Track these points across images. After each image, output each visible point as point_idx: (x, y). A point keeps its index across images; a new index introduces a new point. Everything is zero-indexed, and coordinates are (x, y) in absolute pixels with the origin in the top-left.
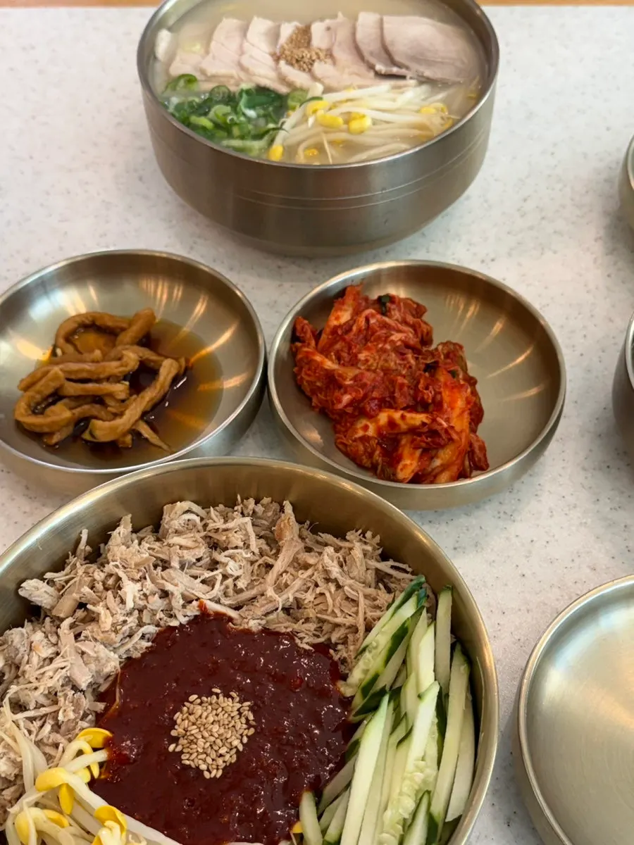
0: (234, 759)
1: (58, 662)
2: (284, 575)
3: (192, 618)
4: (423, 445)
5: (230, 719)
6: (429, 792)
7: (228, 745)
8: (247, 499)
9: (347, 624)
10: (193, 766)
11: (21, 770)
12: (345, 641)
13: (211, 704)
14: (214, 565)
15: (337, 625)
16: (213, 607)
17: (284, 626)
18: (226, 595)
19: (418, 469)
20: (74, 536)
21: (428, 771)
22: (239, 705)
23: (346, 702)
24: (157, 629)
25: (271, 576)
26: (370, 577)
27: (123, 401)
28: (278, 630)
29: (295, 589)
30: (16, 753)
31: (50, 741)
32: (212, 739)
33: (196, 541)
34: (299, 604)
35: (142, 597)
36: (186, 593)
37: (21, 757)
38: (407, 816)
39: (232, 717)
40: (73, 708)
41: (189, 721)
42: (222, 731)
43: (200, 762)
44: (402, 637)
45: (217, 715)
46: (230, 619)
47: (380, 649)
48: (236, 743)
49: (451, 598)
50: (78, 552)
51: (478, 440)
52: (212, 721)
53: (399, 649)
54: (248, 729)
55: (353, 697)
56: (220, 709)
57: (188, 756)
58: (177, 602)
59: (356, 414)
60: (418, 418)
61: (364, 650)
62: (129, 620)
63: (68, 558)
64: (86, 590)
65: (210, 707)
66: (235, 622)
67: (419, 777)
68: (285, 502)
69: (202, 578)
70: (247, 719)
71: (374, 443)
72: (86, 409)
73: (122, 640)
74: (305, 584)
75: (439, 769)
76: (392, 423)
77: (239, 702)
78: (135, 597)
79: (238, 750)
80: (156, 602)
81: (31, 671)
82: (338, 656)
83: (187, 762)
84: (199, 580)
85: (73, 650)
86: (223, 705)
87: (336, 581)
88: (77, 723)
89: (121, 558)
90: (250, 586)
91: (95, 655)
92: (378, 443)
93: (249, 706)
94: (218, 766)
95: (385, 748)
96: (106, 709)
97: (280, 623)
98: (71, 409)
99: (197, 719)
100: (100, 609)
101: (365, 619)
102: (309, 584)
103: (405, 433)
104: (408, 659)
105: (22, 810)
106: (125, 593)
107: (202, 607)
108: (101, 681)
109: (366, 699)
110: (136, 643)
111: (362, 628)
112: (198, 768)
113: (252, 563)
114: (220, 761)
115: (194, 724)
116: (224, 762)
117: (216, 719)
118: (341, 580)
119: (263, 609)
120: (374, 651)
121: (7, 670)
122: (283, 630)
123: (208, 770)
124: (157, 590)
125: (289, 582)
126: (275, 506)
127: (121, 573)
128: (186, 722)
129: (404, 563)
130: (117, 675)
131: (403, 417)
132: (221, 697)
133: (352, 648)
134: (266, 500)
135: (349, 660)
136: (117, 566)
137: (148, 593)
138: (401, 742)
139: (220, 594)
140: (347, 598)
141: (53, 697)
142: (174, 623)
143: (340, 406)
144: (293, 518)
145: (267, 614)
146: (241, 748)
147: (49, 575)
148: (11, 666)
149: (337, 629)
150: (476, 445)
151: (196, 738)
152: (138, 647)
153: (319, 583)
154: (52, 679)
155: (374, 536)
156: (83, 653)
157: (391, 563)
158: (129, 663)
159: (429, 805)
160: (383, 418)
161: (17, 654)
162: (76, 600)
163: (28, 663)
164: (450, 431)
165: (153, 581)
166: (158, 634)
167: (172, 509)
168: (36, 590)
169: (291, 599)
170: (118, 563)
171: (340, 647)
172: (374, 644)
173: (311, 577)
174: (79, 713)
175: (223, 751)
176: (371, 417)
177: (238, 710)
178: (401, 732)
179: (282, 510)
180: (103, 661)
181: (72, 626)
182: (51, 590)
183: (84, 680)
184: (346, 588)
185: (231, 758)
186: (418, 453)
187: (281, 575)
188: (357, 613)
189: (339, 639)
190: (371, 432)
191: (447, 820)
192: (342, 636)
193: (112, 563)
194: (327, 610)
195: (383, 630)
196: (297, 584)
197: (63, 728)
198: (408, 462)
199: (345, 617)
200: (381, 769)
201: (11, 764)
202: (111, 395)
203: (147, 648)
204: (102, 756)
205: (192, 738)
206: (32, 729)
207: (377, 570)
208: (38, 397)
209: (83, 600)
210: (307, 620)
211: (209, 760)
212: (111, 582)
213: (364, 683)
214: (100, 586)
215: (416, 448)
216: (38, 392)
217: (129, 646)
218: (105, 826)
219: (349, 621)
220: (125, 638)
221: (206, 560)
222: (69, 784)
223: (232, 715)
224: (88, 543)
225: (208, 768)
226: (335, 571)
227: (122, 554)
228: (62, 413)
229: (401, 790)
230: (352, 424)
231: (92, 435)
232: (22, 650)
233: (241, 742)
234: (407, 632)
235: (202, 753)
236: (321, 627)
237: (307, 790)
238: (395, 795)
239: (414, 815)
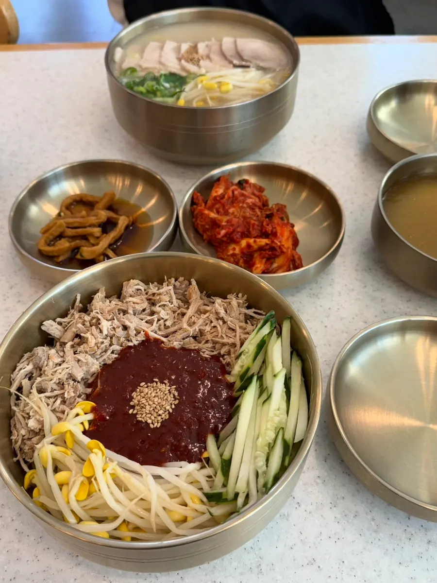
0: (167, 417)
1: (64, 365)
2: (193, 317)
3: (141, 342)
4: (267, 256)
5: (164, 395)
6: (283, 428)
7: (164, 409)
8: (170, 278)
9: (230, 342)
10: (144, 421)
11: (43, 426)
12: (229, 353)
13: (153, 387)
14: (152, 313)
15: (224, 345)
16: (152, 335)
17: (193, 345)
18: (160, 329)
19: (264, 268)
20: (72, 298)
21: (282, 416)
22: (169, 388)
23: (230, 386)
24: (121, 348)
25: (186, 318)
26: (242, 317)
27: (98, 238)
28: (190, 348)
29: (199, 325)
30: (40, 415)
31: (60, 409)
32: (155, 406)
33: (142, 300)
34: (201, 332)
35: (112, 329)
36: (137, 328)
37: (43, 418)
38: (271, 441)
39: (166, 394)
40: (73, 390)
41: (141, 396)
42: (160, 401)
43: (148, 418)
44: (262, 346)
45: (157, 393)
46: (163, 342)
47: (250, 353)
48: (168, 408)
49: (290, 323)
50: (75, 307)
51: (297, 254)
52: (154, 396)
53: (261, 353)
54: (175, 400)
55: (234, 383)
56: (158, 390)
57: (140, 415)
58: (132, 332)
59: (228, 241)
60: (263, 242)
61: (240, 354)
62: (105, 341)
63: (69, 311)
64: (80, 325)
65: (152, 389)
66: (165, 344)
67: (277, 419)
68: (192, 280)
69: (146, 320)
70: (174, 395)
71: (239, 257)
72: (78, 242)
73: (101, 354)
74: (205, 322)
75: (288, 416)
76: (249, 246)
77: (169, 386)
78: (108, 328)
79: (169, 412)
80: (120, 332)
81: (48, 370)
82: (225, 361)
83: (140, 419)
84: (144, 321)
85: (73, 359)
86: (160, 387)
87: (222, 319)
88: (75, 399)
89: (100, 309)
90: (174, 324)
91: (86, 361)
92: (241, 257)
93: (175, 388)
94: (158, 421)
95: (255, 406)
96: (93, 392)
97: (191, 344)
98: (70, 242)
99: (145, 395)
100: (88, 335)
101: (240, 340)
102: (207, 322)
103: (256, 251)
104: (266, 359)
105: (44, 446)
106: (103, 326)
107: (147, 335)
108: (89, 377)
109: (243, 382)
110: (109, 355)
111: (238, 343)
112: (146, 422)
113: (174, 312)
114: (159, 418)
115: (143, 398)
116: (162, 418)
117: (156, 395)
118: (226, 318)
119: (181, 336)
120: (246, 355)
121: (34, 371)
122: (193, 348)
123: (152, 423)
124: (120, 325)
125: (195, 321)
126: (186, 282)
127: (100, 316)
128: (139, 397)
129: (261, 310)
130: (98, 373)
131: (255, 242)
132: (159, 383)
133: (233, 356)
134: (181, 279)
135: (232, 363)
136: (97, 313)
137: (115, 326)
138: (264, 402)
139: (157, 329)
140: (230, 328)
141: (61, 384)
142: (131, 344)
143: (219, 236)
144: (196, 287)
145: (184, 339)
146: (171, 411)
147: (58, 320)
148: (37, 369)
149: (224, 347)
150: (296, 257)
151: (145, 405)
152: (110, 357)
153: (213, 320)
154: (61, 373)
155: (243, 296)
156: (79, 361)
157: (253, 310)
158: (105, 367)
159: (283, 435)
160: (244, 243)
161: (41, 361)
162: (74, 332)
163: (47, 366)
164: (282, 247)
165: (118, 320)
166: (122, 351)
167: (128, 283)
168: (52, 327)
169: (197, 330)
170: (98, 311)
171: (226, 357)
172: (247, 350)
173: (208, 317)
174: (77, 393)
175: (161, 412)
176: (237, 242)
177: (169, 390)
178: (264, 396)
179: (190, 284)
180: (90, 365)
181: (72, 346)
182: (59, 327)
183: (79, 375)
184: (229, 322)
185: (166, 416)
186: (264, 260)
187: (191, 318)
188: (235, 336)
189: (225, 352)
190: (237, 251)
191: (295, 442)
192: (227, 351)
193: (94, 311)
194: (218, 336)
195: (252, 342)
196: (201, 321)
197: (67, 402)
198: (258, 265)
199: (229, 339)
200: (254, 417)
201: (37, 422)
202: (92, 235)
203: (115, 358)
204: (90, 417)
205: (142, 405)
206: (49, 403)
207: (245, 314)
208: (51, 237)
209: (78, 333)
210: (207, 342)
211: (153, 418)
212: (94, 321)
213: (241, 373)
214: (88, 324)
215: (263, 258)
216: (51, 234)
217: (105, 357)
218: (93, 452)
219: (231, 341)
220: (103, 352)
221: (148, 311)
222: (72, 431)
223: (165, 393)
224: (81, 302)
225: (152, 422)
226: (222, 313)
227: (100, 306)
228: (64, 244)
229: (266, 427)
230: (226, 247)
231: (81, 256)
232: (43, 358)
233: (171, 407)
234: (265, 343)
235: (149, 414)
236: (214, 347)
237: (210, 433)
238: (263, 431)
239: (275, 441)
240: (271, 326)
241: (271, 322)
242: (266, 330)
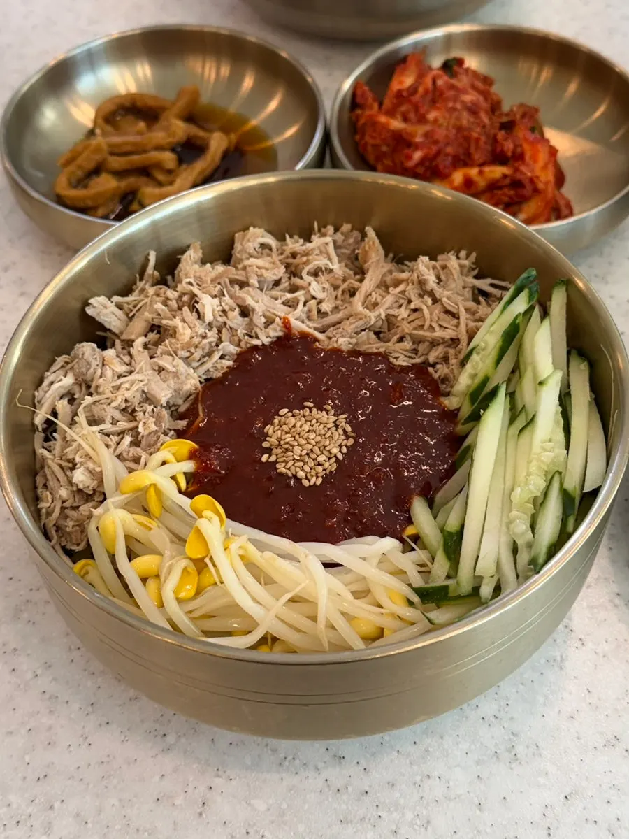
0: (335, 466)
1: (134, 377)
2: (373, 293)
3: (275, 339)
4: (505, 199)
5: (326, 429)
6: (560, 473)
7: (327, 453)
8: (325, 227)
9: (448, 337)
10: (290, 475)
11: (101, 482)
12: (446, 359)
13: (304, 417)
14: (293, 289)
15: (434, 344)
16: (297, 325)
17: (376, 347)
18: (309, 318)
20: (139, 259)
21: (557, 451)
22: (335, 418)
23: (451, 416)
24: (239, 349)
25: (358, 300)
26: (468, 292)
27: (171, 171)
28: (370, 351)
29: (386, 307)
30: (95, 462)
31: (131, 454)
32: (310, 447)
33: (274, 263)
34: (390, 321)
35: (221, 313)
36: (268, 314)
37: (100, 467)
38: (539, 494)
39: (329, 429)
40: (154, 420)
41: (283, 431)
42: (319, 438)
43: (298, 469)
44: (513, 335)
45: (312, 426)
46: (316, 340)
47: (489, 349)
48: (335, 451)
49: (565, 294)
50: (146, 277)
51: (563, 197)
52: (307, 430)
53: (510, 350)
54: (347, 439)
55: (458, 410)
56: (314, 421)
57: (283, 465)
58: (259, 321)
59: (428, 174)
60: (497, 171)
61: (470, 353)
62: (209, 334)
63: (135, 283)
64: (159, 306)
65: (303, 419)
66: (321, 342)
67: (547, 457)
68: (367, 228)
69: (284, 299)
70: (344, 430)
72: (132, 180)
73: (200, 359)
74: (397, 302)
75: (568, 452)
76: (469, 182)
77: (334, 415)
78: (213, 311)
79: (337, 458)
80: (235, 319)
81: (105, 384)
82: (439, 374)
83: (284, 470)
84: (280, 301)
85: (148, 367)
86: (317, 416)
87: (431, 294)
88: (159, 437)
89: (195, 277)
90: (336, 309)
91: (174, 370)
93: (346, 419)
94: (317, 474)
96: (189, 426)
97: (370, 343)
98: (117, 180)
99: (290, 429)
100: (177, 322)
101: (467, 331)
102: (402, 301)
103: (483, 191)
104: (521, 359)
105: (107, 510)
106: (204, 306)
107: (286, 325)
108: (180, 402)
109: (475, 405)
110: (216, 361)
111: (464, 339)
112: (295, 476)
113: (336, 288)
114: (320, 469)
115: (287, 433)
116: (324, 470)
117: (311, 428)
118: (438, 292)
119: (353, 327)
120: (482, 353)
121: (77, 389)
122: (375, 351)
123: (307, 478)
124: (234, 305)
125: (379, 301)
126: (356, 234)
127: (196, 290)
128: (279, 432)
129: (504, 280)
130: (198, 394)
131: (481, 173)
132: (314, 410)
133: (453, 361)
134: (346, 227)
135: (451, 377)
136: (190, 283)
137: (227, 308)
138: (521, 431)
139: (304, 316)
140: (447, 312)
141: (129, 412)
142: (256, 342)
143: (410, 164)
144: (377, 241)
145: (357, 333)
146: (340, 457)
147: (116, 299)
148: (80, 385)
149: (434, 349)
151: (291, 446)
152: (219, 366)
153: (413, 298)
154: (130, 391)
155: (468, 256)
156: (161, 370)
157: (489, 281)
158: (209, 383)
159: (561, 484)
160: (458, 177)
161: (89, 369)
162: (147, 321)
163: (101, 377)
164: (535, 180)
165: (231, 297)
166: (239, 355)
167: (244, 237)
168: (104, 309)
169: (383, 316)
170: (192, 280)
171: (439, 366)
172: (483, 345)
173: (403, 292)
174: (161, 427)
175: (321, 458)
176: (445, 176)
177: (334, 422)
178: (520, 422)
179: (364, 235)
180: (182, 377)
181: (146, 346)
182: (118, 312)
183: (164, 394)
184: (444, 300)
185: (331, 466)
187: (370, 295)
188: (457, 325)
189: (437, 358)
191: (586, 490)
192: (441, 355)
193: (185, 281)
194: (424, 326)
195: (491, 329)
196: (389, 300)
197: (144, 442)
199: (444, 331)
200: (502, 459)
201: (88, 475)
202: (158, 165)
203: (228, 367)
204: (189, 466)
205: (287, 446)
206: (110, 443)
207: (474, 288)
208: (80, 173)
209: (156, 322)
210: (401, 339)
211: (307, 469)
212: (185, 298)
213: (471, 390)
214: (174, 304)
215: (497, 204)
216: (80, 167)
217: (209, 365)
218: (203, 517)
219: (448, 334)
220: (204, 357)
221: (285, 284)
222: (159, 486)
223: (328, 426)
224: (156, 268)
225: (306, 475)
226: (431, 279)
227: (195, 272)
228: (107, 184)
229: (527, 471)
232: (94, 364)
233: (341, 451)
234: (518, 332)
235: (299, 461)
236: (416, 349)
237: (418, 495)
239: (546, 494)
240: (530, 297)
241: (530, 289)
242: (521, 305)
